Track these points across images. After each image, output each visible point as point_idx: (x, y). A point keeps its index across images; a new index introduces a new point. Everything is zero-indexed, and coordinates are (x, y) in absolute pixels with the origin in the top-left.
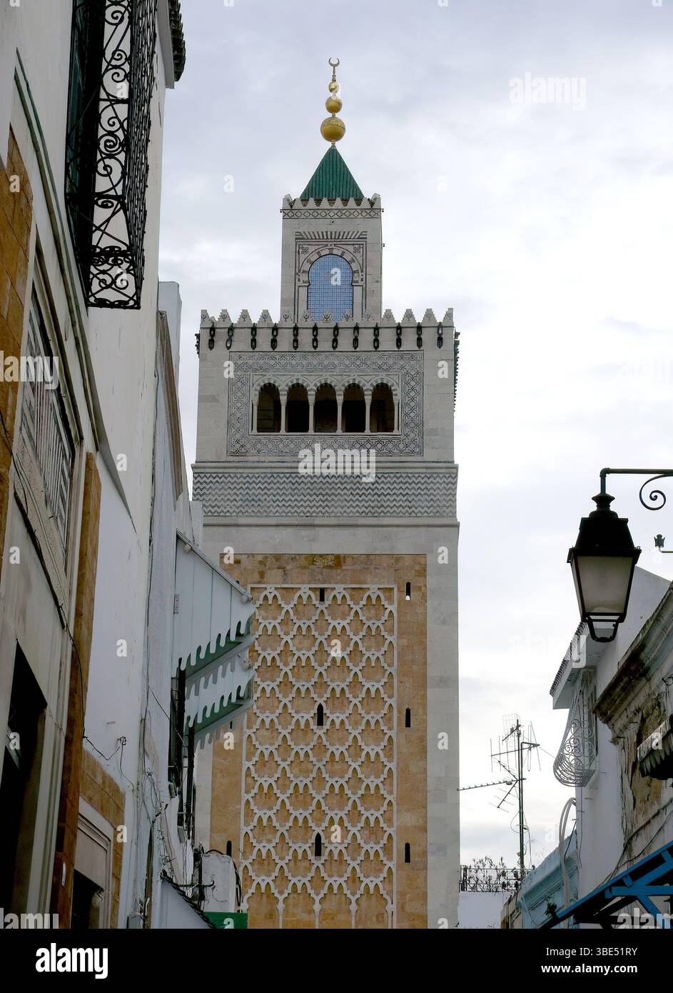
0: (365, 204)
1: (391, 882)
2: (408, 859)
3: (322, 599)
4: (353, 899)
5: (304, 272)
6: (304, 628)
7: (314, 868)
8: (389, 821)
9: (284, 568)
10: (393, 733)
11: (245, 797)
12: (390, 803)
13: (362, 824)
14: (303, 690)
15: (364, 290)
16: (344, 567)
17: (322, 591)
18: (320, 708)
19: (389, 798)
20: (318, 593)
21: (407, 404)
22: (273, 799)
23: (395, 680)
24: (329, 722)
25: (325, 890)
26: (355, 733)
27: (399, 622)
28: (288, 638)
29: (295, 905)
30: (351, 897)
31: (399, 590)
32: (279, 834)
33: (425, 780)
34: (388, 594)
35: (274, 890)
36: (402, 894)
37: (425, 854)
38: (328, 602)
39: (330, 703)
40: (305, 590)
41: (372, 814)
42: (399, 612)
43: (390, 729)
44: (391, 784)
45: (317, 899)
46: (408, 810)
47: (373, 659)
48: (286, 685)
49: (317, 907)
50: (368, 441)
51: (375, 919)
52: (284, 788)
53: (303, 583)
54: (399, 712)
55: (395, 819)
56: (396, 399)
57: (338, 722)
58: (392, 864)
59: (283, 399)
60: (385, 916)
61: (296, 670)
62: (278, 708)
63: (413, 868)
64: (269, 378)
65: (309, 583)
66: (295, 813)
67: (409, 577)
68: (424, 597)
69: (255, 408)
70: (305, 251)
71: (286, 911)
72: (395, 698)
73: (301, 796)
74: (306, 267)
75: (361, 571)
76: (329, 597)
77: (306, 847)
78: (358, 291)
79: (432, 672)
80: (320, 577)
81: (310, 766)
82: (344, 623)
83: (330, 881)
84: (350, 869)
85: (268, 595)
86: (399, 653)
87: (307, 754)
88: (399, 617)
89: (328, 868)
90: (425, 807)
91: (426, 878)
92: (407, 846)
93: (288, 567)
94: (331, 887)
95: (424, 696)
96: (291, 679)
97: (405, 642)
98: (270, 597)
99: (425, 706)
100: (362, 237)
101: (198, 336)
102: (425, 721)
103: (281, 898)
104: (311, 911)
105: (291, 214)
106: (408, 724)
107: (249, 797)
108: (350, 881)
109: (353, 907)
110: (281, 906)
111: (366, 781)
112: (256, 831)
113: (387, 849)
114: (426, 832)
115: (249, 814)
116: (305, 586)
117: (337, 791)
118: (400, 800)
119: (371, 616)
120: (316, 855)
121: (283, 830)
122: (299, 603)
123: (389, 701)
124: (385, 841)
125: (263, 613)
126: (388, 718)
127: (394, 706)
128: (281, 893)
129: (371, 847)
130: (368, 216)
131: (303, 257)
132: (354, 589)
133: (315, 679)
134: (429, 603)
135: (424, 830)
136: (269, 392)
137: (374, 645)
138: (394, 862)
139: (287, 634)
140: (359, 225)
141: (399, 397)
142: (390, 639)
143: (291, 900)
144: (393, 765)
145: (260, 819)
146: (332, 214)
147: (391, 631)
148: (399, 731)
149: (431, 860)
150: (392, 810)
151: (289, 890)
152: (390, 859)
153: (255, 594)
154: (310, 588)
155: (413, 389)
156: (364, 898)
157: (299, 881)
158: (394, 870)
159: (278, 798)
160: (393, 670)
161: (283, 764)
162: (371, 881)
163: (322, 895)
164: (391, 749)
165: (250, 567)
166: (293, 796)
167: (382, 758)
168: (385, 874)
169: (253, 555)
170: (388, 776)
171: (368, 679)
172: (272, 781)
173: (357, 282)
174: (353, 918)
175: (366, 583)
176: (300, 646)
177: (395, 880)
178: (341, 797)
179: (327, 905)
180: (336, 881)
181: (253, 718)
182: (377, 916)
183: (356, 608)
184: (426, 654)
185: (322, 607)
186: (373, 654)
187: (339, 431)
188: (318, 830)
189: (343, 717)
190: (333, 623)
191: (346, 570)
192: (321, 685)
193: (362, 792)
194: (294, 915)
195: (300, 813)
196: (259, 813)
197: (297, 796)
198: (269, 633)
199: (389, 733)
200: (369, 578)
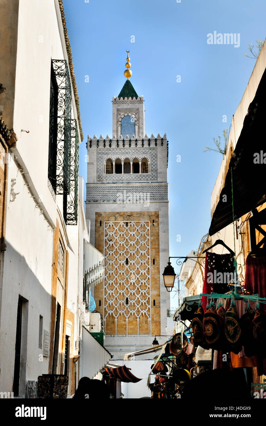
0: (138, 99)
1: (149, 311)
2: (154, 305)
3: (127, 226)
4: (138, 317)
5: (120, 121)
6: (122, 235)
7: (126, 308)
8: (149, 293)
9: (115, 216)
10: (149, 266)
11: (105, 287)
12: (149, 288)
13: (140, 294)
14: (122, 254)
15: (139, 127)
16: (134, 216)
17: (127, 223)
18: (127, 259)
19: (148, 286)
20: (126, 224)
21: (152, 164)
22: (113, 287)
23: (150, 250)
24: (130, 263)
25: (130, 315)
26: (138, 267)
27: (151, 232)
28: (117, 238)
29: (121, 319)
30: (137, 316)
31: (151, 222)
32: (115, 298)
33: (159, 280)
34: (147, 224)
35: (114, 315)
36: (153, 315)
37: (160, 303)
38: (129, 226)
39: (130, 257)
40: (122, 223)
41: (143, 291)
42: (150, 229)
43: (148, 265)
44: (149, 282)
45: (127, 317)
46: (154, 290)
47: (143, 244)
48: (116, 252)
49: (127, 320)
50: (140, 176)
51: (145, 323)
52: (116, 284)
53: (121, 221)
54: (151, 260)
55: (150, 293)
56: (149, 163)
57: (132, 263)
58: (150, 306)
59: (114, 164)
60: (148, 322)
61: (119, 248)
62: (114, 259)
63: (156, 307)
64: (109, 156)
65: (123, 220)
66: (120, 291)
67: (154, 218)
68: (158, 224)
69: (105, 166)
70: (120, 114)
71: (118, 321)
72: (150, 256)
73: (122, 286)
74: (120, 119)
75: (139, 217)
76: (129, 225)
77: (123, 301)
78: (137, 127)
79: (161, 247)
80: (126, 219)
81: (124, 277)
82: (134, 233)
83: (131, 312)
84: (137, 308)
85: (110, 225)
86: (151, 242)
87: (123, 274)
88: (151, 230)
89: (130, 308)
90: (160, 289)
91: (160, 310)
92: (154, 301)
93: (116, 216)
94: (131, 314)
95: (159, 255)
96: (118, 250)
97: (152, 238)
98: (111, 225)
99: (159, 258)
100: (138, 109)
101: (87, 143)
102: (159, 263)
103: (116, 317)
104: (125, 321)
105: (115, 103)
106: (154, 264)
107: (106, 287)
108: (137, 312)
109: (138, 319)
110: (116, 320)
111: (141, 281)
112: (108, 297)
113: (148, 302)
114: (160, 296)
115: (106, 292)
116: (122, 221)
117: (132, 284)
118: (152, 286)
119: (142, 230)
120: (126, 304)
121: (116, 296)
122: (120, 227)
123: (148, 257)
124: (147, 299)
125: (109, 230)
126: (148, 263)
127: (150, 258)
128: (116, 316)
129: (143, 301)
130: (140, 103)
131: (119, 116)
132: (136, 222)
133: (125, 250)
134: (160, 226)
135: (159, 295)
136: (109, 160)
137: (143, 239)
138: (150, 305)
139: (116, 236)
140: (137, 106)
141: (150, 162)
142: (148, 237)
143: (119, 318)
144: (149, 276)
145: (109, 294)
146: (128, 102)
147: (148, 235)
148: (151, 266)
149: (161, 305)
150: (149, 290)
151: (119, 315)
152: (149, 305)
153: (107, 224)
154: (123, 222)
155: (154, 159)
156: (141, 316)
157: (121, 312)
158: (150, 308)
159: (114, 287)
160: (149, 247)
161: (116, 277)
162: (143, 312)
163: (128, 316)
164: (149, 271)
165: (105, 216)
166: (119, 286)
167: (146, 274)
168: (147, 309)
169: (105, 212)
170: (148, 279)
171: (142, 250)
172: (113, 282)
173: (136, 124)
174: (138, 323)
175: (140, 220)
176: (121, 240)
177: (150, 311)
178: (134, 286)
179: (130, 319)
180: (133, 312)
181: (107, 263)
182: (145, 322)
183: (137, 228)
184: (159, 242)
185: (127, 228)
186: (143, 242)
187: (131, 173)
188: (127, 296)
189: (134, 262)
190: (131, 233)
191: (135, 216)
192: (127, 252)
193: (140, 284)
194: (120, 322)
195: (122, 292)
196: (109, 292)
197: (120, 286)
198: (111, 236)
199: (148, 266)
200: (141, 219)
